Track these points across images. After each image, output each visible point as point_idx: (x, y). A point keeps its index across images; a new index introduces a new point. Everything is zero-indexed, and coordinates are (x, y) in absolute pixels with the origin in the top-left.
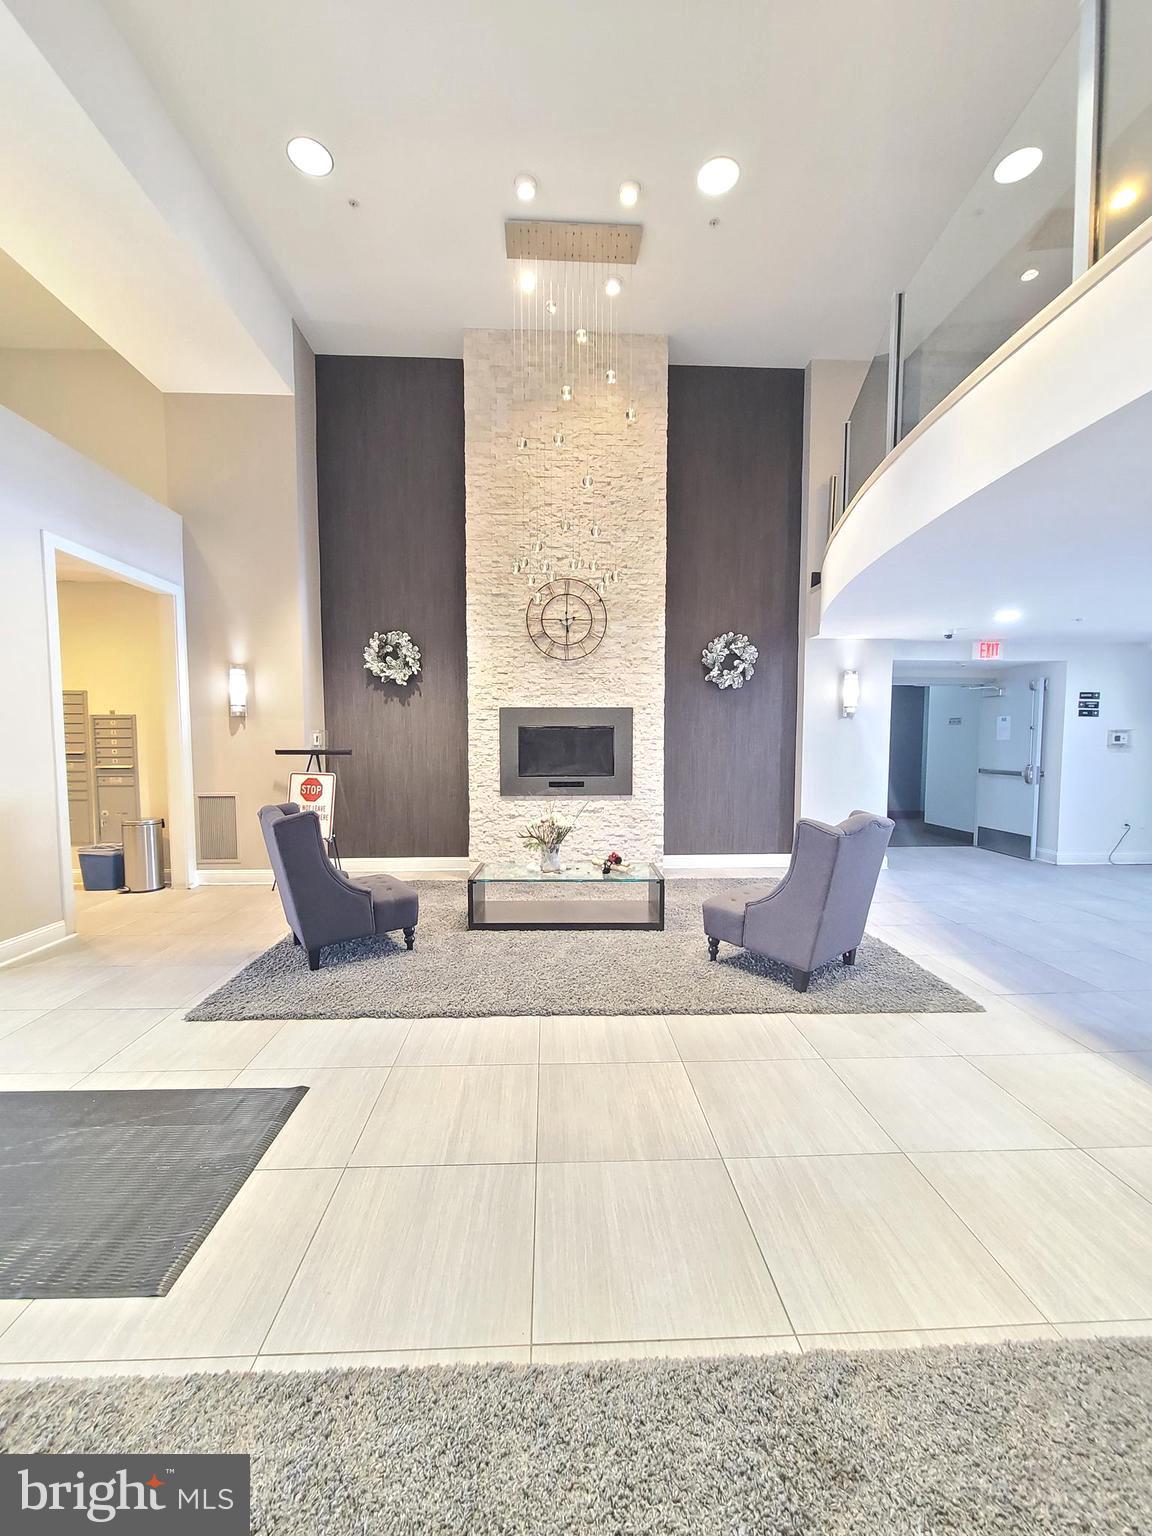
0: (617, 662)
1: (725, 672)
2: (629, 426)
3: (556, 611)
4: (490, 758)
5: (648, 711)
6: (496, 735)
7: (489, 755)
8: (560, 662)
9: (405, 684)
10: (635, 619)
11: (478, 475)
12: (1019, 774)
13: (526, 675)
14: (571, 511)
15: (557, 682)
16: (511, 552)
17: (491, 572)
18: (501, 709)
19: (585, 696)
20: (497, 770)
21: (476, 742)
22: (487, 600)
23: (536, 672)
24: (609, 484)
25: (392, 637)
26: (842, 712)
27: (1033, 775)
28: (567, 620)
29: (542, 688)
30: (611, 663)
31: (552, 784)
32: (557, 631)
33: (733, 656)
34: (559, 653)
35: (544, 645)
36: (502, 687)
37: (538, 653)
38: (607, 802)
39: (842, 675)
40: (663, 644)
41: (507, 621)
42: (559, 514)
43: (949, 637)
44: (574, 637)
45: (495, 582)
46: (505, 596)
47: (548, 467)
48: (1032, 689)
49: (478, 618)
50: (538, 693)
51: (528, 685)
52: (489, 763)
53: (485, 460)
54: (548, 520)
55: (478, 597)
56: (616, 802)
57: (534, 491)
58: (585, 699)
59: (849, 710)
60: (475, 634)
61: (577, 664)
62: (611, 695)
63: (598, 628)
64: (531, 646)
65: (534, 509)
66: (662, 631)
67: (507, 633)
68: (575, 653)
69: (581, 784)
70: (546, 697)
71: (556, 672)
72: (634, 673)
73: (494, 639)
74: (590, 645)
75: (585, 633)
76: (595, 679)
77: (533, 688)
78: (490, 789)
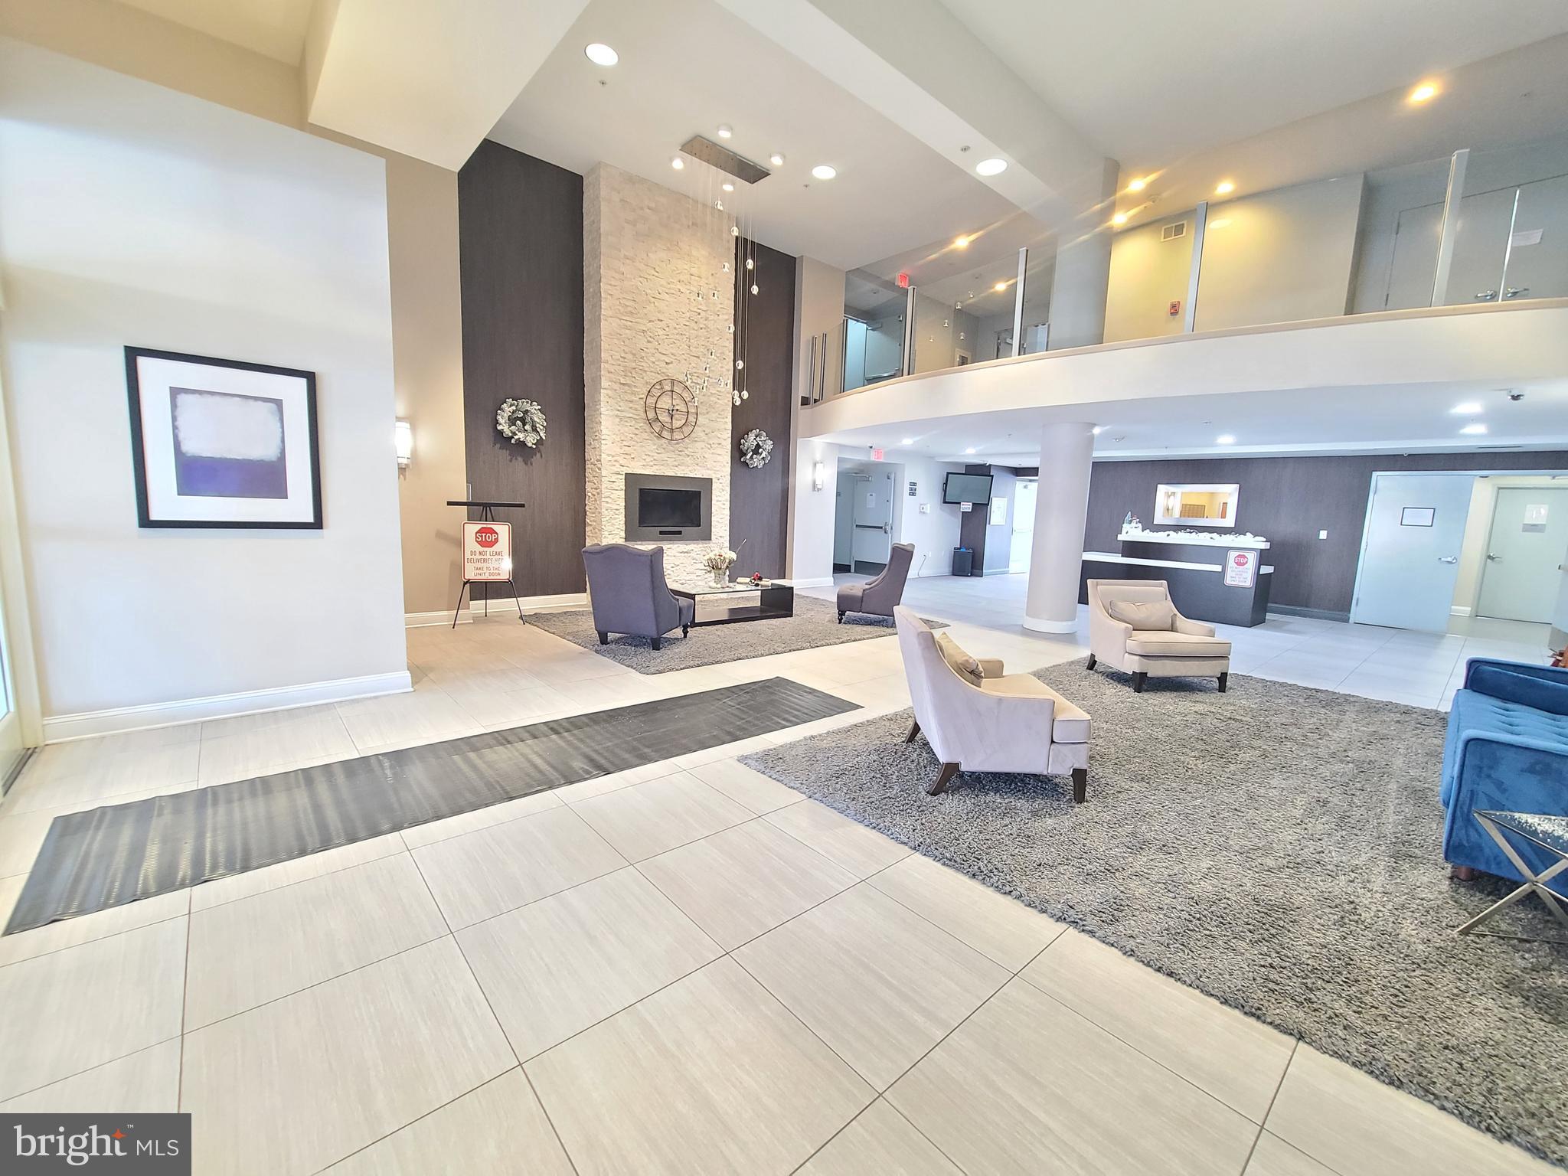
0: (702, 445)
1: (755, 456)
2: (712, 275)
3: (665, 403)
4: (617, 512)
5: (721, 481)
6: (622, 494)
7: (617, 510)
8: (667, 441)
9: (534, 446)
10: (714, 415)
11: (611, 285)
12: (881, 528)
13: (644, 449)
14: (675, 328)
15: (664, 456)
16: (634, 352)
17: (620, 365)
18: (626, 474)
19: (683, 468)
20: (623, 522)
21: (607, 500)
22: (616, 386)
23: (652, 446)
24: (699, 314)
25: (524, 404)
26: (814, 487)
27: (888, 528)
28: (673, 410)
29: (654, 460)
30: (697, 444)
31: (661, 533)
32: (664, 418)
33: (758, 446)
34: (665, 434)
35: (657, 427)
36: (626, 456)
37: (652, 433)
38: (695, 546)
39: (815, 465)
40: (730, 435)
41: (631, 405)
42: (667, 329)
43: (871, 447)
44: (677, 424)
45: (623, 373)
46: (629, 385)
47: (661, 292)
48: (889, 478)
49: (609, 400)
50: (652, 464)
51: (645, 457)
52: (617, 516)
53: (617, 274)
54: (661, 332)
55: (610, 383)
56: (701, 546)
57: (651, 307)
58: (683, 470)
59: (819, 487)
60: (606, 413)
61: (678, 444)
62: (699, 468)
63: (692, 419)
64: (647, 427)
65: (650, 321)
66: (729, 426)
67: (631, 415)
68: (677, 435)
69: (680, 533)
70: (657, 467)
71: (664, 449)
72: (713, 453)
73: (621, 418)
74: (687, 430)
75: (684, 422)
76: (689, 456)
77: (649, 459)
78: (617, 536)
